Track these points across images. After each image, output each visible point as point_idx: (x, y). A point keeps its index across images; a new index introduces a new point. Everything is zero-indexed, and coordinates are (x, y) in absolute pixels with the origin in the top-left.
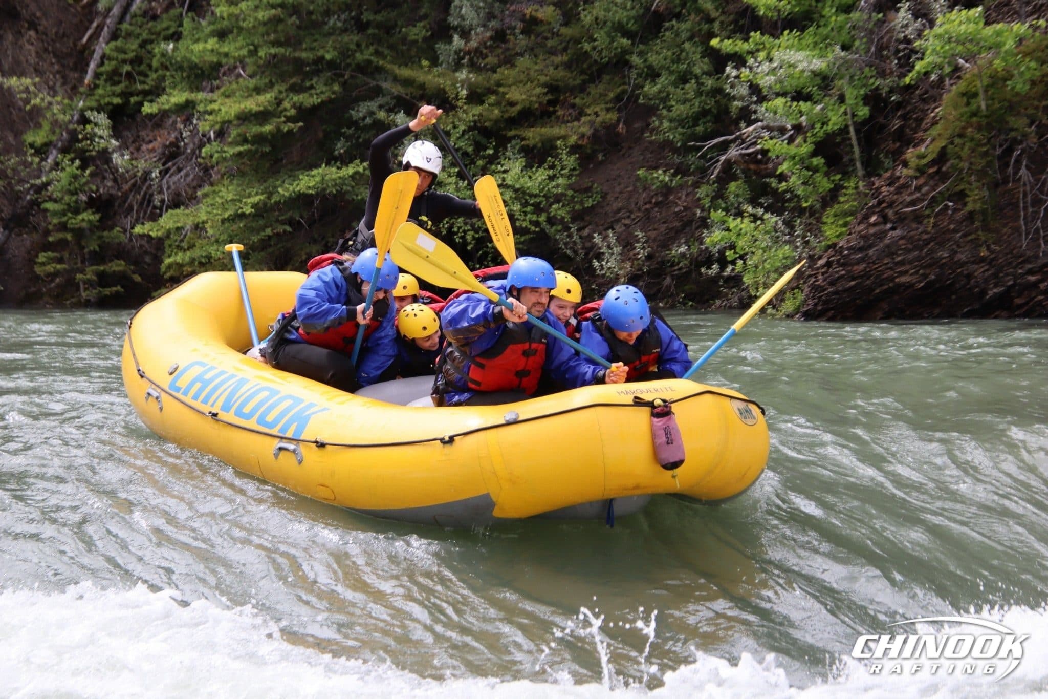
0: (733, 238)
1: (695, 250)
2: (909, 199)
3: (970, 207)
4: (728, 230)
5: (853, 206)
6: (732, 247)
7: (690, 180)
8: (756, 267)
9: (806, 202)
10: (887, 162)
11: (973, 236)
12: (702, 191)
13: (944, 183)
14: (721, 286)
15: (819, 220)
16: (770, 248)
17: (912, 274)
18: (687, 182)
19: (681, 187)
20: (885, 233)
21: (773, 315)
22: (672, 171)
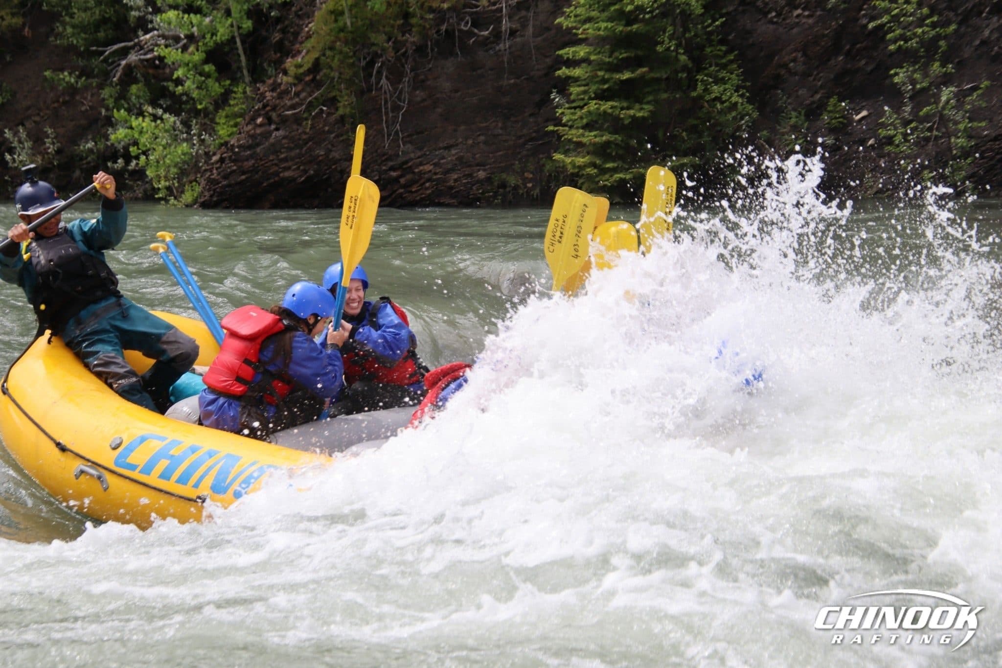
0: (136, 136)
1: (101, 146)
2: (289, 103)
3: (341, 112)
4: (131, 128)
5: (242, 109)
6: (136, 143)
7: (95, 82)
8: (158, 162)
9: (201, 104)
10: (271, 71)
11: (345, 137)
12: (106, 93)
13: (318, 90)
14: (126, 179)
15: (213, 121)
16: (170, 145)
17: (294, 170)
18: (91, 84)
19: (86, 88)
20: (270, 133)
21: (174, 205)
22: (77, 73)
